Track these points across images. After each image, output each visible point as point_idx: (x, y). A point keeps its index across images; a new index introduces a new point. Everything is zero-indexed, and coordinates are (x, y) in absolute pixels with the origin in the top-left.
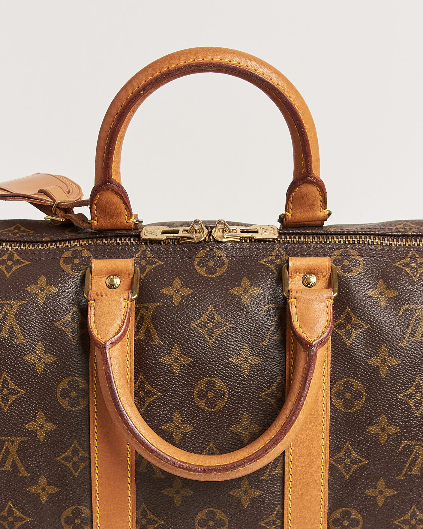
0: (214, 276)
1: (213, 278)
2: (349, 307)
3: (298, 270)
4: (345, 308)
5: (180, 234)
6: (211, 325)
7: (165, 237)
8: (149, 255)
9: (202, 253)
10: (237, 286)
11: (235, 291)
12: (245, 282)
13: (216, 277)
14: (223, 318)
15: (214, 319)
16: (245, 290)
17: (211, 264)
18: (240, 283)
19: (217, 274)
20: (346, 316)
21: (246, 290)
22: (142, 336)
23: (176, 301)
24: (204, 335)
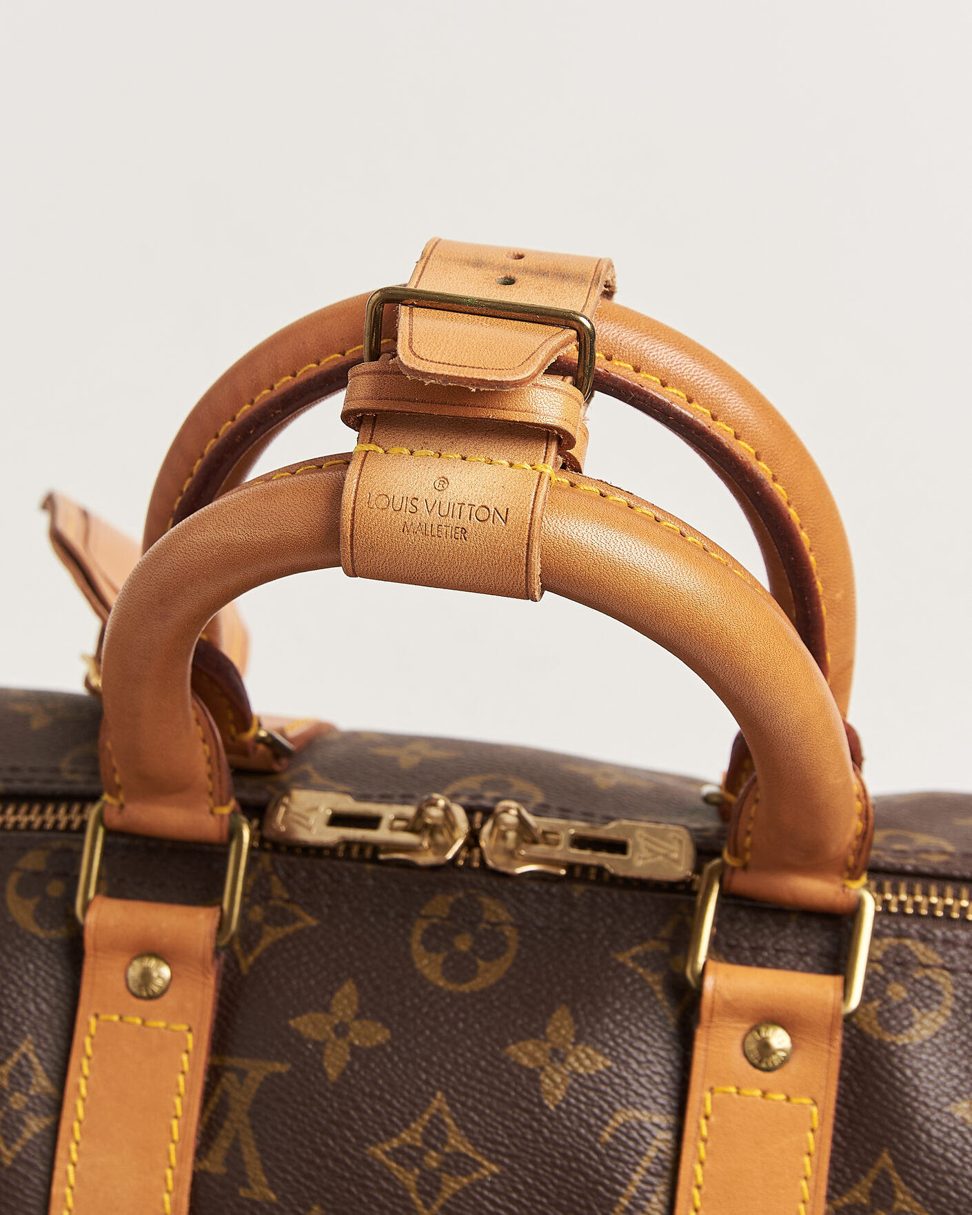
0: (465, 988)
1: (463, 996)
2: (891, 1155)
3: (733, 1010)
4: (876, 1155)
5: (381, 834)
6: (433, 1160)
7: (333, 835)
8: (279, 890)
9: (440, 906)
10: (534, 1035)
11: (524, 1053)
12: (561, 1025)
13: (473, 994)
14: (475, 1144)
15: (445, 1142)
16: (555, 1052)
17: (463, 944)
18: (544, 1027)
19: (477, 984)
20: (876, 1182)
21: (558, 1056)
22: (215, 1164)
23: (334, 1063)
24: (406, 1190)
